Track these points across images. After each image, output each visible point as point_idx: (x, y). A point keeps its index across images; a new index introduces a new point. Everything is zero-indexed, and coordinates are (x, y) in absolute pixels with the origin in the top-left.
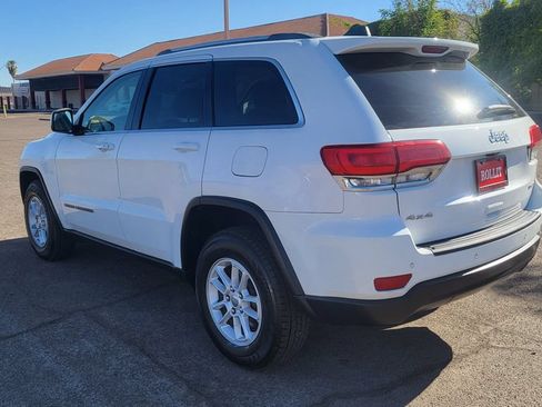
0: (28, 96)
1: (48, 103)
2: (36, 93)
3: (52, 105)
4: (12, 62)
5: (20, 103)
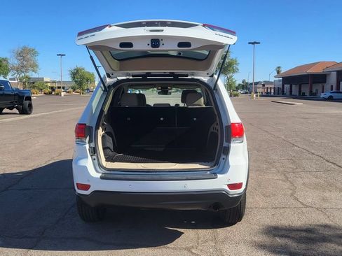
0: (281, 87)
1: (291, 91)
2: (285, 85)
3: (293, 93)
4: (279, 67)
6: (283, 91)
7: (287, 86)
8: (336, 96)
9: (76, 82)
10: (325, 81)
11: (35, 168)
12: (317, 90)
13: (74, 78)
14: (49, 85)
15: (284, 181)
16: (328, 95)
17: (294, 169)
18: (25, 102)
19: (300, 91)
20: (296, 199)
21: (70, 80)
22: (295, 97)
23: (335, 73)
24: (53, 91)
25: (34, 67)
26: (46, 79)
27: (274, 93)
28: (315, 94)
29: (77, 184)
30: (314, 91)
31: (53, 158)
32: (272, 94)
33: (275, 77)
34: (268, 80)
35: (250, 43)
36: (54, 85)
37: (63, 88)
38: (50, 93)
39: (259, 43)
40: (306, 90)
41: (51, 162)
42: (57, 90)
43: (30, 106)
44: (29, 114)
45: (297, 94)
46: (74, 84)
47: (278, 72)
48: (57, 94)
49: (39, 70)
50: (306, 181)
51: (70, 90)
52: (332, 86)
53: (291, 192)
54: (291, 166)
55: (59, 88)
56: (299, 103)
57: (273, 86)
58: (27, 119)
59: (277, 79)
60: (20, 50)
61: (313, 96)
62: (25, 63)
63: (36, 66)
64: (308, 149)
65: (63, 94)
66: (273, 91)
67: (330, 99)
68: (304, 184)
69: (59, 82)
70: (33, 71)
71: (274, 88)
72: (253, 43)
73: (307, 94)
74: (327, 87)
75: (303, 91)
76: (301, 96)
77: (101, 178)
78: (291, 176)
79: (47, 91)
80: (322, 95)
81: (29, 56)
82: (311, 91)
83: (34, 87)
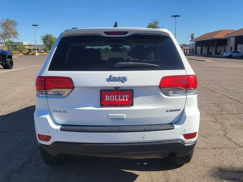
0: (194, 48)
1: (202, 51)
3: (203, 53)
4: (193, 34)
5: (191, 51)
6: (196, 51)
7: (199, 48)
8: (234, 55)
9: (47, 45)
10: (226, 44)
11: (10, 112)
12: (220, 51)
13: (45, 42)
14: (27, 47)
15: (214, 122)
16: (229, 54)
17: (220, 112)
18: (7, 59)
19: (208, 52)
20: (229, 139)
21: (42, 44)
22: (205, 56)
23: (234, 38)
24: (29, 52)
25: (15, 34)
26: (25, 43)
27: (189, 53)
28: (219, 54)
29: (38, 134)
30: (218, 51)
31: (25, 104)
32: (188, 54)
33: (190, 41)
34: (184, 44)
35: (172, 16)
36: (30, 48)
37: (38, 50)
38: (28, 54)
39: (179, 16)
40: (212, 50)
41: (23, 107)
42: (33, 51)
43: (11, 62)
44: (11, 69)
45: (206, 54)
46: (45, 47)
47: (192, 38)
48: (33, 54)
49: (18, 37)
50: (233, 122)
51: (42, 51)
52: (231, 48)
53: (223, 132)
54: (217, 109)
55: (34, 50)
56: (209, 60)
57: (188, 48)
58: (8, 72)
59: (192, 43)
60: (4, 21)
61: (218, 55)
62: (8, 31)
63: (17, 33)
64: (226, 95)
65: (37, 54)
66: (188, 51)
67: (230, 57)
68: (231, 125)
69: (34, 46)
70: (14, 37)
71: (190, 49)
72: (175, 16)
73: (213, 53)
74: (228, 48)
75: (210, 51)
76: (209, 55)
77: (61, 129)
78: (219, 117)
79: (26, 52)
80: (225, 54)
81: (11, 26)
82: (216, 52)
83: (16, 49)
